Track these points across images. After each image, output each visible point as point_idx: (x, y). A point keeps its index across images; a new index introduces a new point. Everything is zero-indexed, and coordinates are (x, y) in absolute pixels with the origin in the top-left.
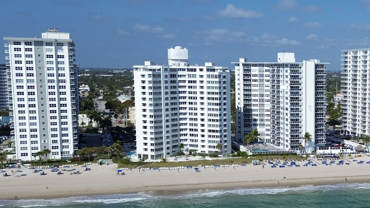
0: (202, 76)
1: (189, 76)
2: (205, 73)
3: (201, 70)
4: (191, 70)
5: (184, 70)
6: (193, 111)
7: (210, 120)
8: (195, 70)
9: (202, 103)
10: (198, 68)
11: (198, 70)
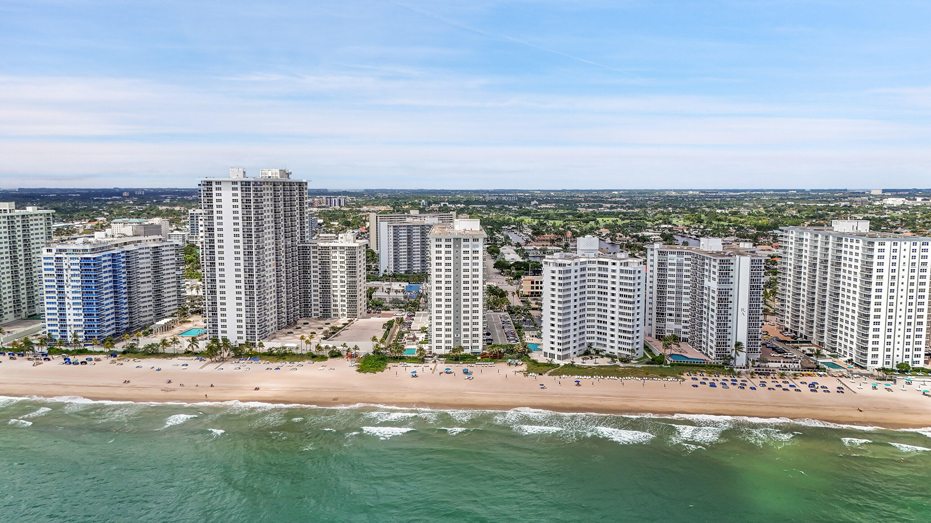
0: (614, 271)
1: (600, 269)
2: (617, 267)
3: (614, 264)
4: (603, 263)
5: (594, 262)
6: (603, 308)
7: (621, 319)
8: (607, 263)
9: (613, 300)
10: (610, 261)
11: (610, 264)
